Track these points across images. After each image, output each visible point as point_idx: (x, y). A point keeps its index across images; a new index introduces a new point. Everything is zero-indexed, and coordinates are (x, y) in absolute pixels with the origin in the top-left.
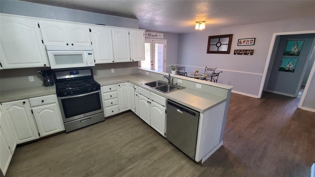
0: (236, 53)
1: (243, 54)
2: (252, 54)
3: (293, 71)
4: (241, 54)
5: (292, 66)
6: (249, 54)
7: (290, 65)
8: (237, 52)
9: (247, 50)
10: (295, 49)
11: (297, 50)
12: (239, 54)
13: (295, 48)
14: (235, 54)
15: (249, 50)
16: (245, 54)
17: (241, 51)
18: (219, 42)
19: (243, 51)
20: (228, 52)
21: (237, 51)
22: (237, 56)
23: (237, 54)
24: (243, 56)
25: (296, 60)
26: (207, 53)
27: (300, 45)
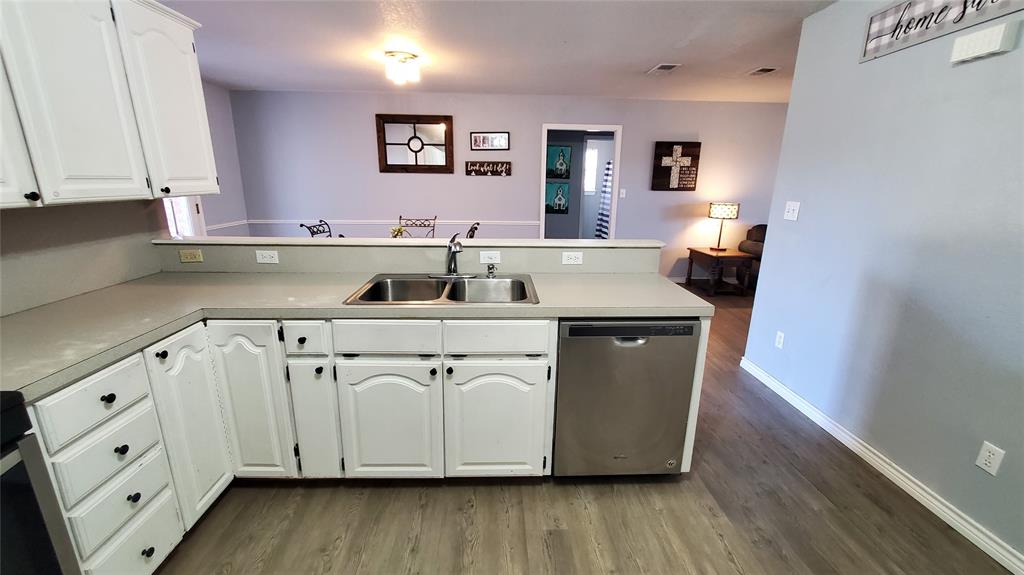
0: (471, 171)
1: (489, 174)
2: (509, 173)
3: (565, 211)
4: (485, 174)
5: (563, 202)
6: (504, 174)
7: (560, 199)
8: (474, 169)
9: (497, 164)
10: (561, 165)
11: (564, 167)
12: (478, 173)
13: (561, 161)
14: (468, 173)
15: (503, 164)
16: (495, 173)
17: (482, 164)
18: (415, 137)
19: (488, 165)
20: (448, 168)
21: (474, 164)
22: (474, 178)
23: (473, 173)
24: (489, 178)
25: (566, 187)
26: (381, 171)
27: (567, 156)
